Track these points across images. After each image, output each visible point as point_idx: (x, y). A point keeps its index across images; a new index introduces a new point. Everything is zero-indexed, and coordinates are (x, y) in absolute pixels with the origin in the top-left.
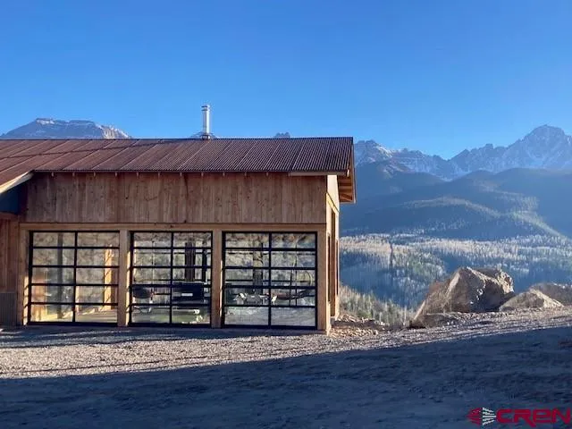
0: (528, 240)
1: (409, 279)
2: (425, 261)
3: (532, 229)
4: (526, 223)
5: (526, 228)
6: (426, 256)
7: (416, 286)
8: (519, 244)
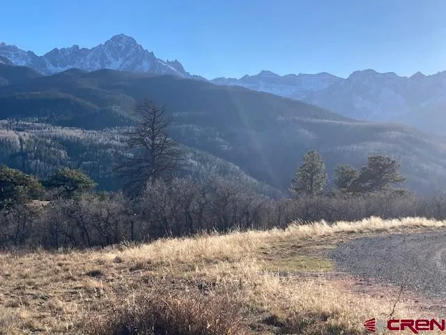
0: (125, 130)
1: (39, 161)
2: (49, 146)
3: (127, 121)
4: (122, 117)
5: (122, 120)
6: (49, 141)
7: (45, 167)
8: (119, 133)
